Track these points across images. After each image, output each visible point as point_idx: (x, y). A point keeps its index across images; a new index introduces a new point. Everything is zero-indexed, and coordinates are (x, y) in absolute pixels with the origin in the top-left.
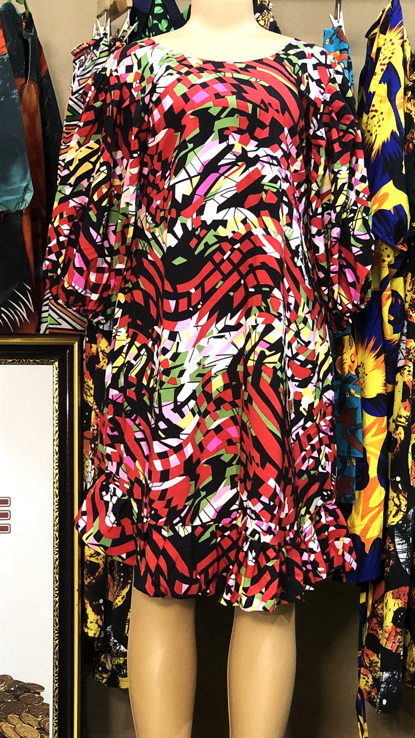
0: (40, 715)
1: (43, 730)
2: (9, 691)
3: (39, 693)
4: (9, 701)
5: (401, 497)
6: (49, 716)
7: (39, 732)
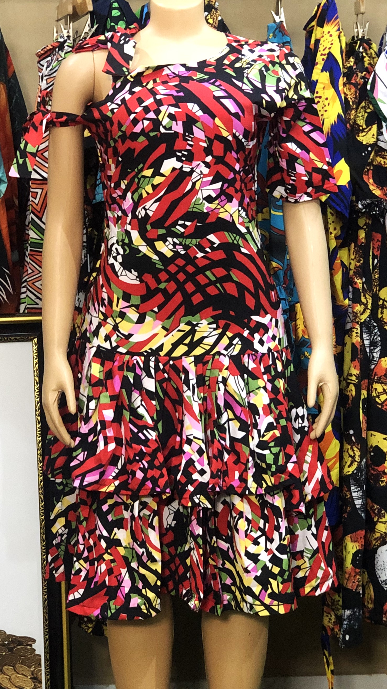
0: (33, 665)
1: (36, 679)
2: (4, 645)
3: (31, 645)
4: (4, 654)
5: (355, 449)
6: (41, 666)
7: (33, 681)
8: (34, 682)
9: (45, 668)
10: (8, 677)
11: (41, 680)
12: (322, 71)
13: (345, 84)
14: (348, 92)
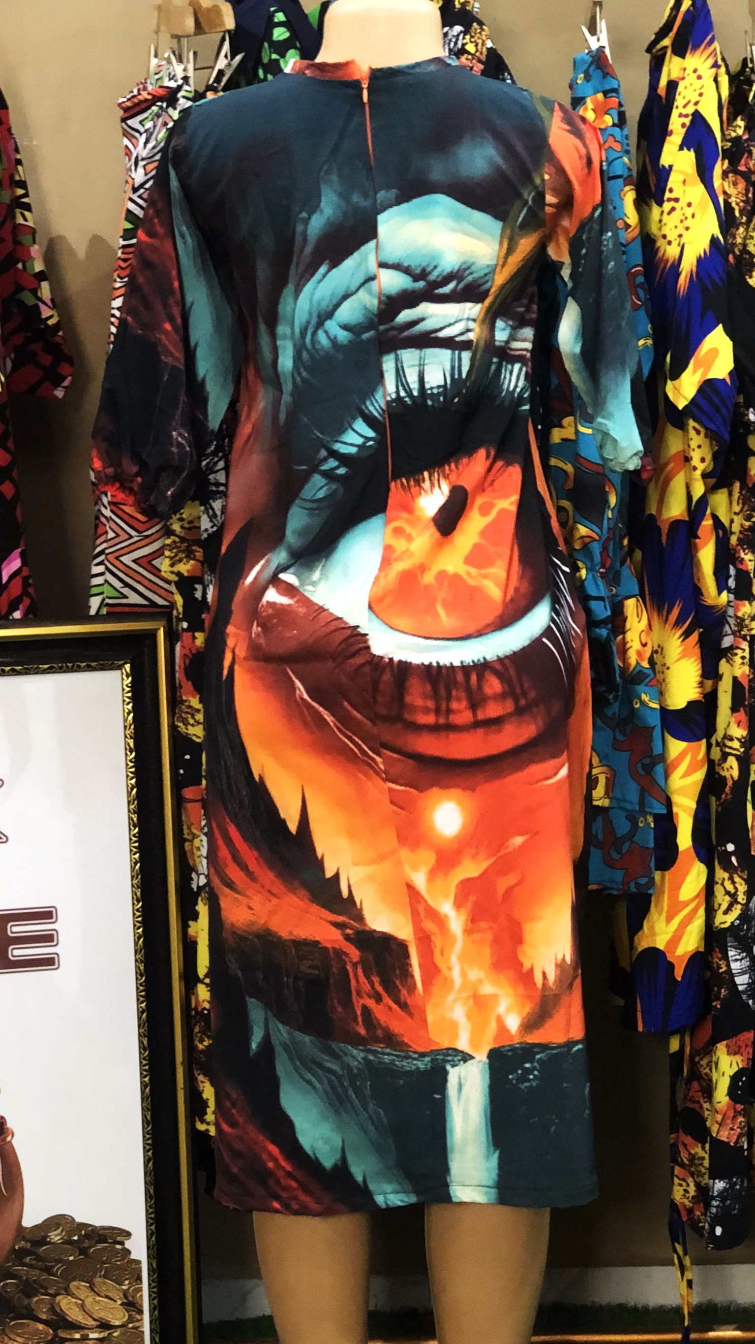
0: (127, 1279)
1: (132, 1305)
2: (70, 1242)
3: (122, 1243)
4: (71, 1258)
5: (737, 879)
6: (141, 1281)
7: (126, 1310)
8: (128, 1311)
9: (149, 1285)
10: (80, 1302)
11: (142, 1307)
12: (681, 148)
13: (725, 175)
14: (731, 190)
